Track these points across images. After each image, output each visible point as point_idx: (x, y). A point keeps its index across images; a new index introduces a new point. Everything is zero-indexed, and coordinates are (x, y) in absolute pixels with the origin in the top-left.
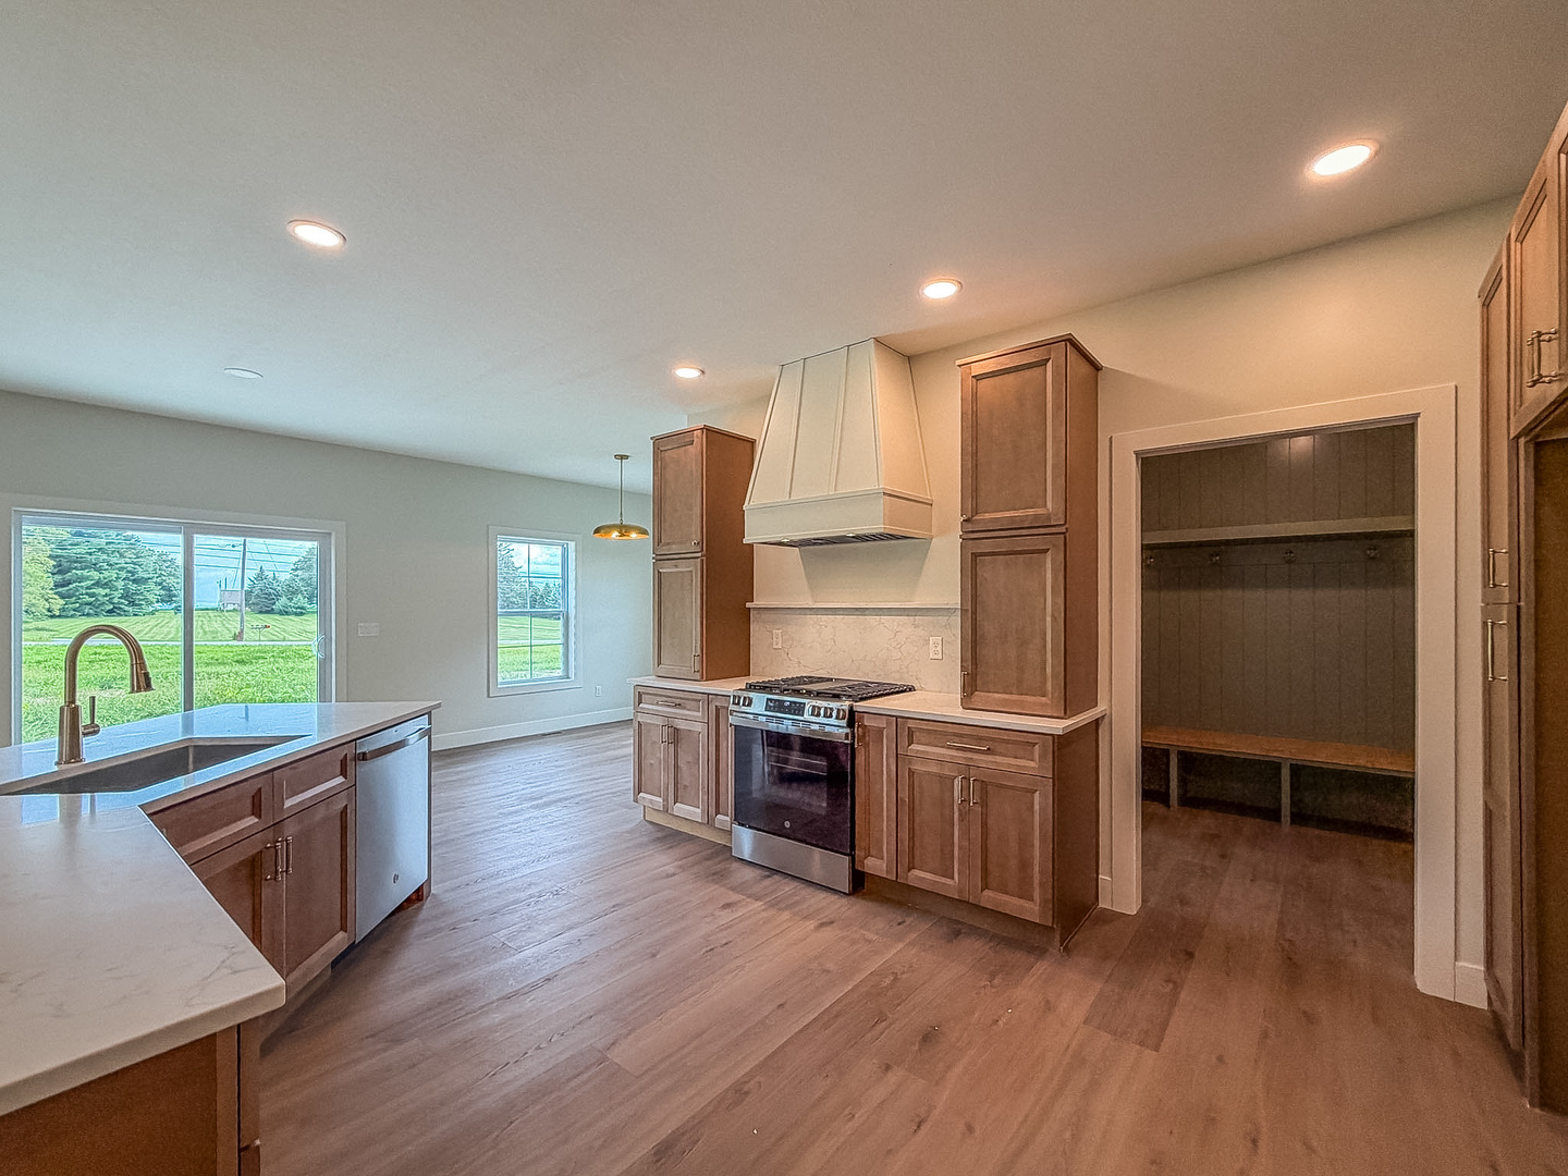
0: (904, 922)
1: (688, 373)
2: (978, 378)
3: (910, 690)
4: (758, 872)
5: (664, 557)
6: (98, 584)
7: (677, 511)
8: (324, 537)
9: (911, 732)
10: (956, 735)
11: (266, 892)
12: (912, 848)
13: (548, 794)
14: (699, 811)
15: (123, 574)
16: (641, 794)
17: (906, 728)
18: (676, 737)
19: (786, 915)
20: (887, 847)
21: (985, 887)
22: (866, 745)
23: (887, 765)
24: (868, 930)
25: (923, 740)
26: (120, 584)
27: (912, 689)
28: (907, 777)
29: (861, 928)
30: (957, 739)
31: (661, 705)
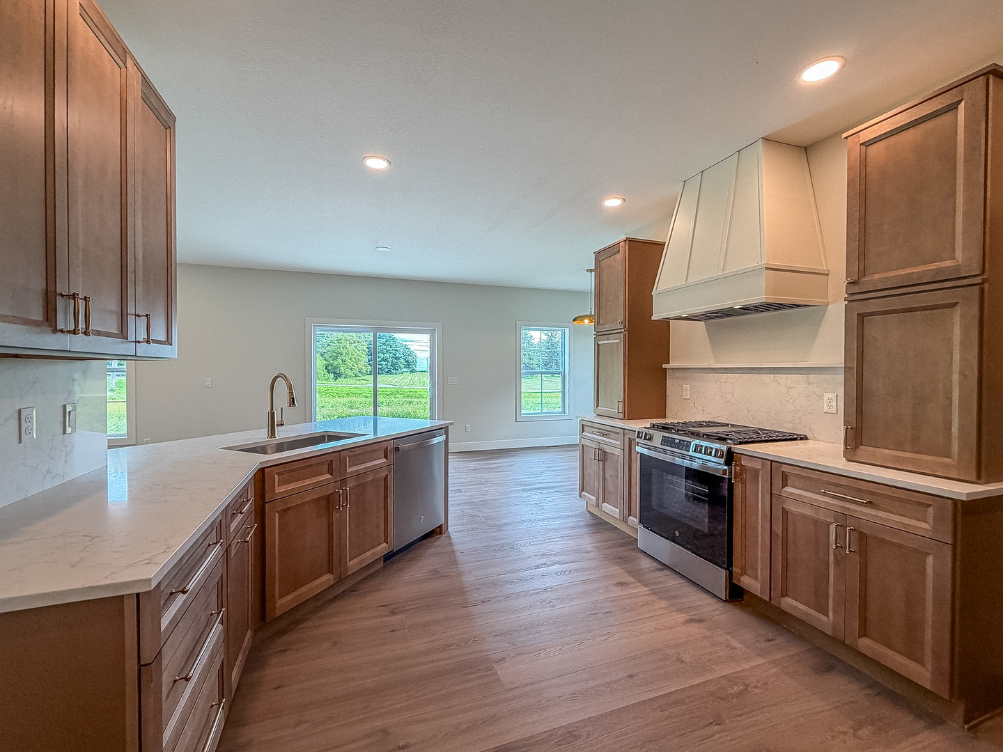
0: (772, 640)
1: (613, 203)
2: (867, 144)
3: (801, 439)
4: (655, 564)
5: (602, 333)
6: (383, 360)
7: (609, 301)
8: (432, 332)
9: (785, 478)
10: (831, 484)
11: (336, 515)
12: (785, 578)
13: (534, 484)
14: (618, 510)
15: (392, 355)
16: (583, 493)
17: (779, 472)
18: (604, 456)
19: (663, 604)
20: (762, 570)
21: (864, 632)
22: (744, 482)
23: (761, 502)
24: (733, 637)
25: (797, 484)
26: (390, 360)
27: (805, 438)
28: (781, 517)
29: (727, 634)
30: (832, 488)
31: (596, 434)
